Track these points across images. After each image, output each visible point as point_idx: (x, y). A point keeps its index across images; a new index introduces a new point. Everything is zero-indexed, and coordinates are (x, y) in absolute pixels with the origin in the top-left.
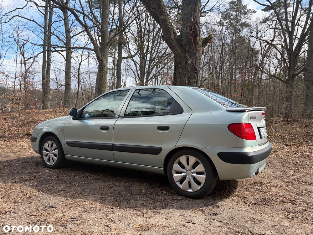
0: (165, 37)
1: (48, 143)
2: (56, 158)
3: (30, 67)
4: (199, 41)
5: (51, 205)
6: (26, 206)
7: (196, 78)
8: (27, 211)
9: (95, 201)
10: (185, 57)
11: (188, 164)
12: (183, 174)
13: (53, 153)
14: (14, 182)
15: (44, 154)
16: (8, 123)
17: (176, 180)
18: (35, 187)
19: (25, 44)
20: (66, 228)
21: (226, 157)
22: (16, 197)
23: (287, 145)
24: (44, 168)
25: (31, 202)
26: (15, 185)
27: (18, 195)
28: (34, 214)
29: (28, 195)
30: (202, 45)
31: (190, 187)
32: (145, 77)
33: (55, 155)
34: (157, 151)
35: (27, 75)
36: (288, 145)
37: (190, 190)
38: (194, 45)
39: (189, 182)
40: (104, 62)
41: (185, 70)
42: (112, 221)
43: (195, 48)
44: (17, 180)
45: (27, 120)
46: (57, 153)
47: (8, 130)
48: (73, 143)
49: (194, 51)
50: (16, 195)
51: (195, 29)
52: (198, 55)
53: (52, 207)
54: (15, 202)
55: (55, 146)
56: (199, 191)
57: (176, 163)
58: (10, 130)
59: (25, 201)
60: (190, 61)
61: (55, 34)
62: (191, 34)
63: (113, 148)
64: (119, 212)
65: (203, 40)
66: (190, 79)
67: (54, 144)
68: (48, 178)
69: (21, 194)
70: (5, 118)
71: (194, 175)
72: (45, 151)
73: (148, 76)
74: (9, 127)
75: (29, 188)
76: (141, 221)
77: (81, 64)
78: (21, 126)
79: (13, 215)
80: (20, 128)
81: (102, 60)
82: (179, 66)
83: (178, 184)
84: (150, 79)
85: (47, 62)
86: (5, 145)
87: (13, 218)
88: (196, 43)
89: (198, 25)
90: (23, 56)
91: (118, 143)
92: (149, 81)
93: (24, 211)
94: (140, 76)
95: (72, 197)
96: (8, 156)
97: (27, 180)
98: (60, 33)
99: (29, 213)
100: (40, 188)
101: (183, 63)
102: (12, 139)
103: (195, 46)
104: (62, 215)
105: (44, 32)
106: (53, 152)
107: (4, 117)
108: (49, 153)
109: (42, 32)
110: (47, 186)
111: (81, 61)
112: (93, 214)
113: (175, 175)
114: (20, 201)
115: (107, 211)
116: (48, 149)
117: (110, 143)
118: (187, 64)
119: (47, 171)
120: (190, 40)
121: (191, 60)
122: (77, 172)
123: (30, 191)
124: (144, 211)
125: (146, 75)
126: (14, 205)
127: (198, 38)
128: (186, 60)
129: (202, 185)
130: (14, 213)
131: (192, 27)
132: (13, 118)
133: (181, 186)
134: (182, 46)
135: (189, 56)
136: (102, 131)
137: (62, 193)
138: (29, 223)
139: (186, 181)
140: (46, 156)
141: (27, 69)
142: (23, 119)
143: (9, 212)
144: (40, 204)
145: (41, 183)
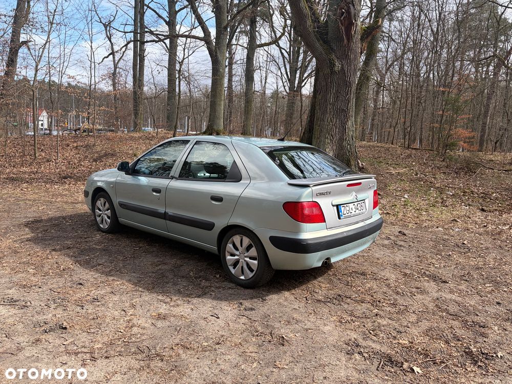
0: (297, 29)
1: (100, 200)
2: (109, 221)
3: (121, 58)
4: (355, 33)
5: (81, 282)
6: (55, 280)
7: (347, 95)
8: (53, 286)
9: (129, 281)
10: (330, 60)
11: (241, 246)
12: (236, 257)
13: (106, 214)
14: (54, 250)
15: (97, 214)
16: (79, 155)
17: (229, 263)
18: (73, 258)
19: (112, 21)
20: (83, 309)
21: (278, 242)
22: (49, 269)
23: (483, 210)
24: (98, 231)
25: (61, 276)
26: (53, 253)
27: (51, 266)
28: (59, 290)
29: (62, 267)
30: (361, 39)
31: (243, 273)
32: (298, 75)
33: (109, 217)
34: (209, 226)
35: (117, 71)
36: (485, 211)
37: (242, 278)
38: (346, 41)
39: (242, 267)
40: (220, 58)
41: (329, 82)
42: (133, 306)
43: (348, 45)
44: (58, 247)
45: (104, 152)
46: (110, 215)
47: (78, 166)
48: (125, 205)
49: (345, 50)
50: (50, 267)
51: (348, 12)
52: (352, 56)
53: (81, 284)
54: (47, 274)
55: (107, 205)
56: (251, 280)
57: (230, 243)
58: (81, 165)
59: (57, 274)
60: (338, 66)
61: (152, 7)
62: (341, 21)
63: (165, 216)
64: (147, 297)
65: (364, 30)
66: (338, 97)
67: (107, 204)
68: (94, 246)
69: (55, 266)
70: (77, 147)
71: (247, 259)
72: (98, 211)
73: (302, 74)
74: (80, 161)
75: (67, 259)
76: (163, 309)
77: (182, 64)
78: (95, 161)
79: (37, 289)
80: (94, 163)
81: (216, 56)
82: (321, 74)
83: (231, 268)
84: (305, 79)
85: (139, 57)
86: (69, 190)
87: (36, 294)
88: (349, 37)
89: (354, 6)
90: (110, 41)
91: (171, 211)
92: (303, 81)
93: (51, 287)
94: (289, 73)
95: (108, 274)
96: (64, 210)
97: (69, 247)
98: (159, 5)
99: (54, 288)
100: (79, 259)
101: (327, 71)
102: (80, 181)
103: (349, 42)
104: (86, 294)
105: (134, 6)
106: (106, 212)
107: (75, 145)
108: (102, 214)
109: (131, 6)
110: (87, 257)
111: (184, 59)
112: (118, 296)
113: (229, 257)
114: (51, 274)
115: (136, 294)
116: (101, 208)
117: (162, 210)
118: (333, 72)
119: (98, 236)
120: (340, 32)
121: (340, 66)
122: (132, 240)
123: (67, 262)
124: (174, 298)
125: (298, 72)
126: (43, 279)
127: (353, 29)
128: (332, 65)
129: (254, 272)
130: (40, 288)
131: (343, 10)
132: (86, 146)
133: (233, 271)
134: (326, 42)
135: (338, 58)
136: (154, 194)
137: (99, 267)
138: (49, 300)
139: (239, 266)
140: (100, 216)
141: (116, 62)
142: (99, 149)
143: (35, 286)
144: (70, 279)
145: (82, 252)
